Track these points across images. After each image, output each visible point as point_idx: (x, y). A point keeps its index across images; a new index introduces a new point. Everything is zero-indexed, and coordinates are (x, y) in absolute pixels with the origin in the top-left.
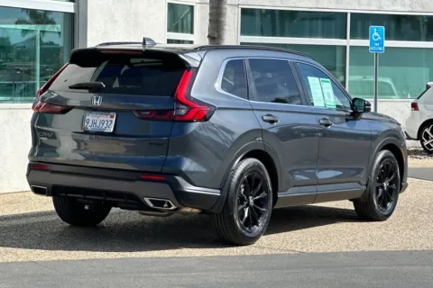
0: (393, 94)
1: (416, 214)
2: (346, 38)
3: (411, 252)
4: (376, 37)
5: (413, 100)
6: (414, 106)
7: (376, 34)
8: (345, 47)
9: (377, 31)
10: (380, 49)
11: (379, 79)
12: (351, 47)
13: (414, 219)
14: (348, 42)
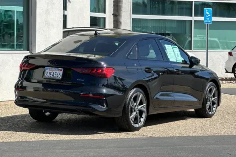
0: (219, 48)
1: (225, 114)
2: (192, 16)
3: (217, 137)
4: (207, 15)
5: (229, 51)
6: (230, 54)
7: (207, 13)
8: (191, 21)
9: (208, 11)
10: (210, 21)
11: (209, 38)
12: (195, 21)
13: (223, 117)
14: (193, 18)
